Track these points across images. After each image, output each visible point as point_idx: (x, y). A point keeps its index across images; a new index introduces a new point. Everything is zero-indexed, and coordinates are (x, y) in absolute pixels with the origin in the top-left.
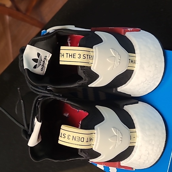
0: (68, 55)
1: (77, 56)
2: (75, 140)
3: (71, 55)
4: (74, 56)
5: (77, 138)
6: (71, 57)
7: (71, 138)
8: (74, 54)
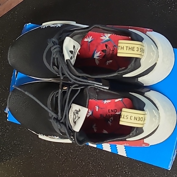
0: (128, 48)
1: (136, 49)
2: (136, 120)
3: (130, 48)
4: (133, 49)
5: (138, 118)
6: (130, 49)
7: (133, 118)
8: (133, 47)
